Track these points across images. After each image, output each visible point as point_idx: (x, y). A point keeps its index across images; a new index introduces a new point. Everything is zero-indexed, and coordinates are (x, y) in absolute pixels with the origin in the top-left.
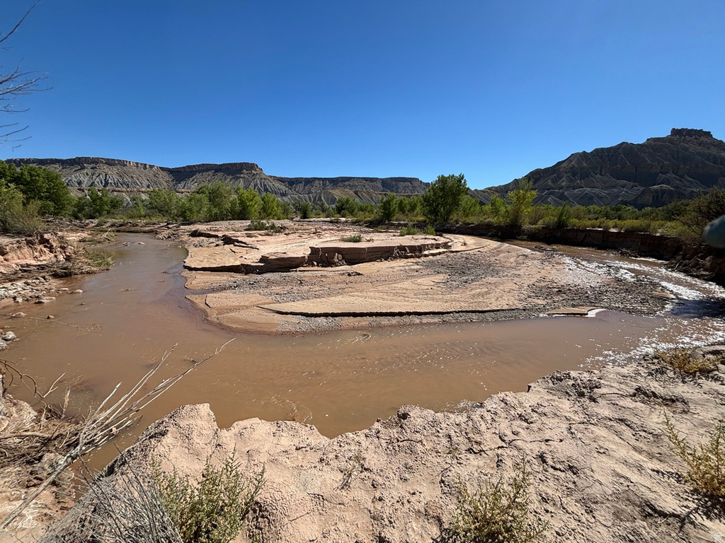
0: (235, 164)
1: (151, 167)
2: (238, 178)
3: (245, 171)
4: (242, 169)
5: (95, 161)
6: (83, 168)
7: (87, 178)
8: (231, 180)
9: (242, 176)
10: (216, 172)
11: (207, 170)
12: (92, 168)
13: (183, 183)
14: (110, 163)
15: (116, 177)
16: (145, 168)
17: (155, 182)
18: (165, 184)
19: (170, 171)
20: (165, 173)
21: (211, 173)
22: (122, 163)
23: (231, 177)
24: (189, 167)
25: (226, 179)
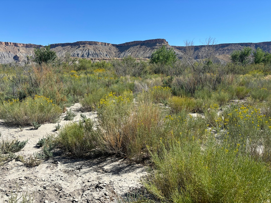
0: (152, 40)
1: (108, 44)
2: (154, 49)
3: (158, 44)
4: (156, 43)
5: (84, 43)
6: (79, 47)
7: (81, 52)
8: (149, 50)
9: (156, 47)
10: (141, 46)
11: (137, 45)
12: (83, 47)
13: (123, 53)
14: (90, 43)
15: (93, 51)
16: (105, 45)
17: (110, 53)
18: (114, 53)
19: (117, 46)
20: (114, 48)
21: (138, 46)
22: (95, 43)
23: (149, 48)
24: (127, 43)
25: (147, 49)
